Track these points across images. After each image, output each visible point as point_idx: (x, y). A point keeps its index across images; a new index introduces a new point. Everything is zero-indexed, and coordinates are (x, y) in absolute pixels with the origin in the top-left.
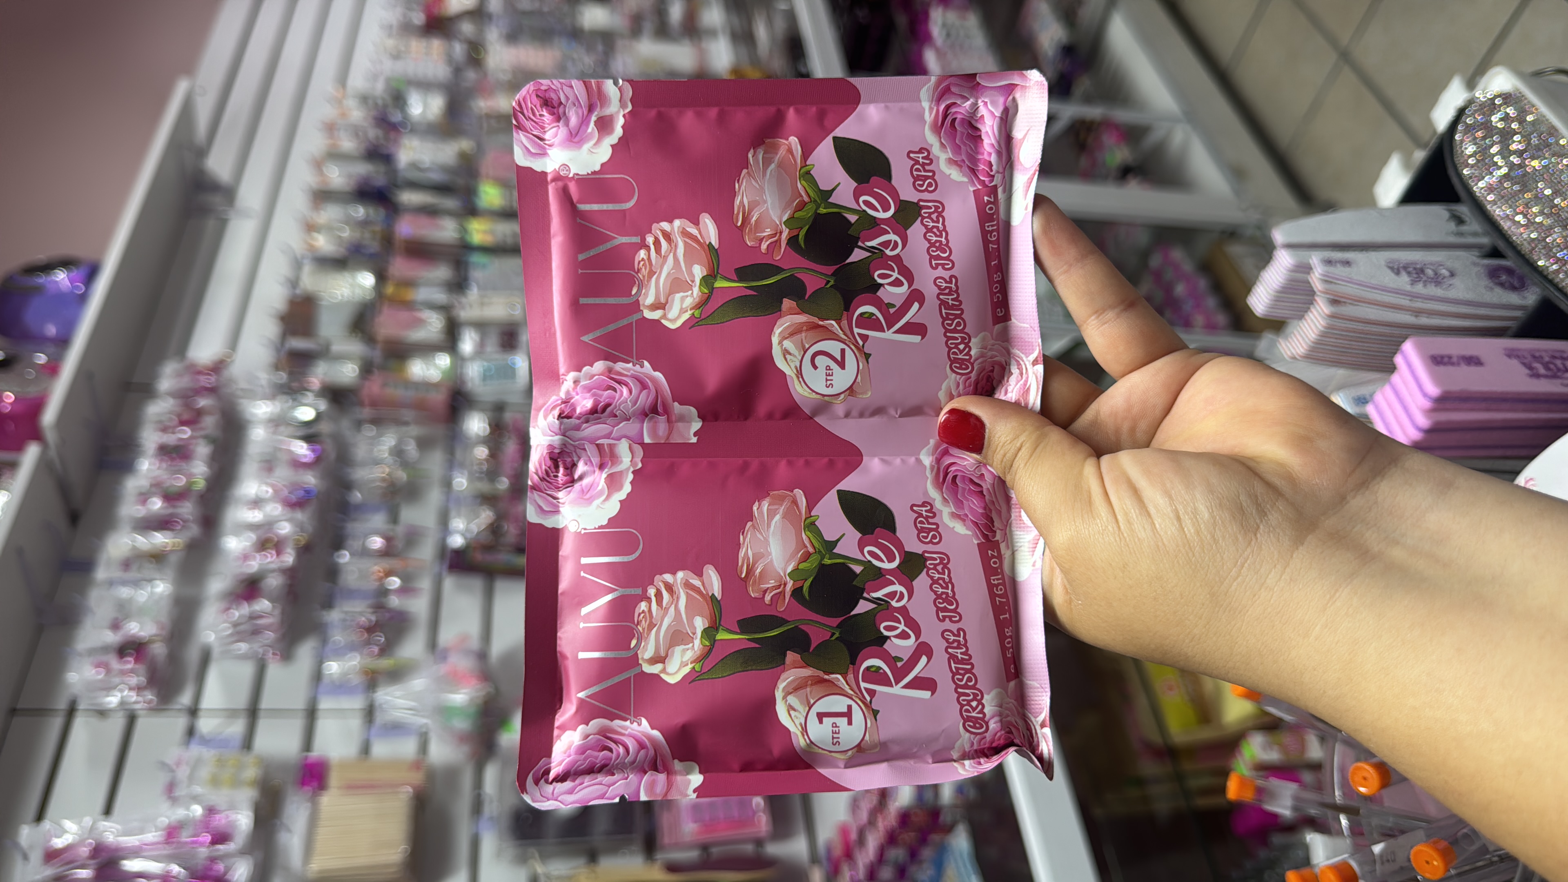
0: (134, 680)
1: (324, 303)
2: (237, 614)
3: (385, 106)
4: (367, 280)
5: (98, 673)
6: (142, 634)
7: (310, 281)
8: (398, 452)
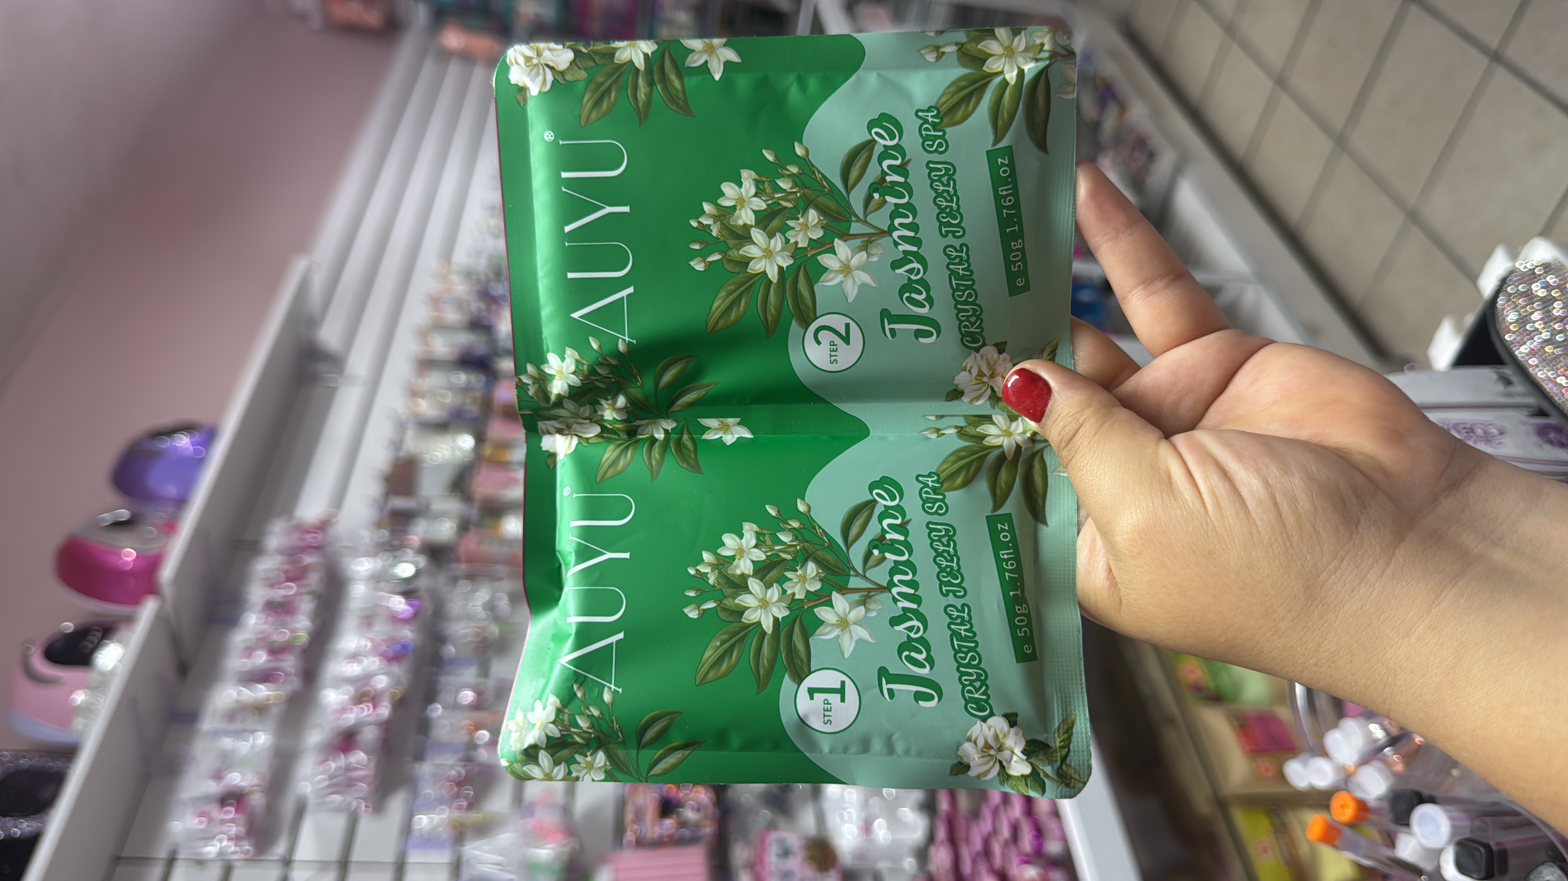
0: (234, 829)
1: (425, 465)
2: (333, 765)
3: (488, 281)
4: (466, 442)
5: (201, 822)
6: (244, 784)
7: (412, 444)
8: (491, 607)
